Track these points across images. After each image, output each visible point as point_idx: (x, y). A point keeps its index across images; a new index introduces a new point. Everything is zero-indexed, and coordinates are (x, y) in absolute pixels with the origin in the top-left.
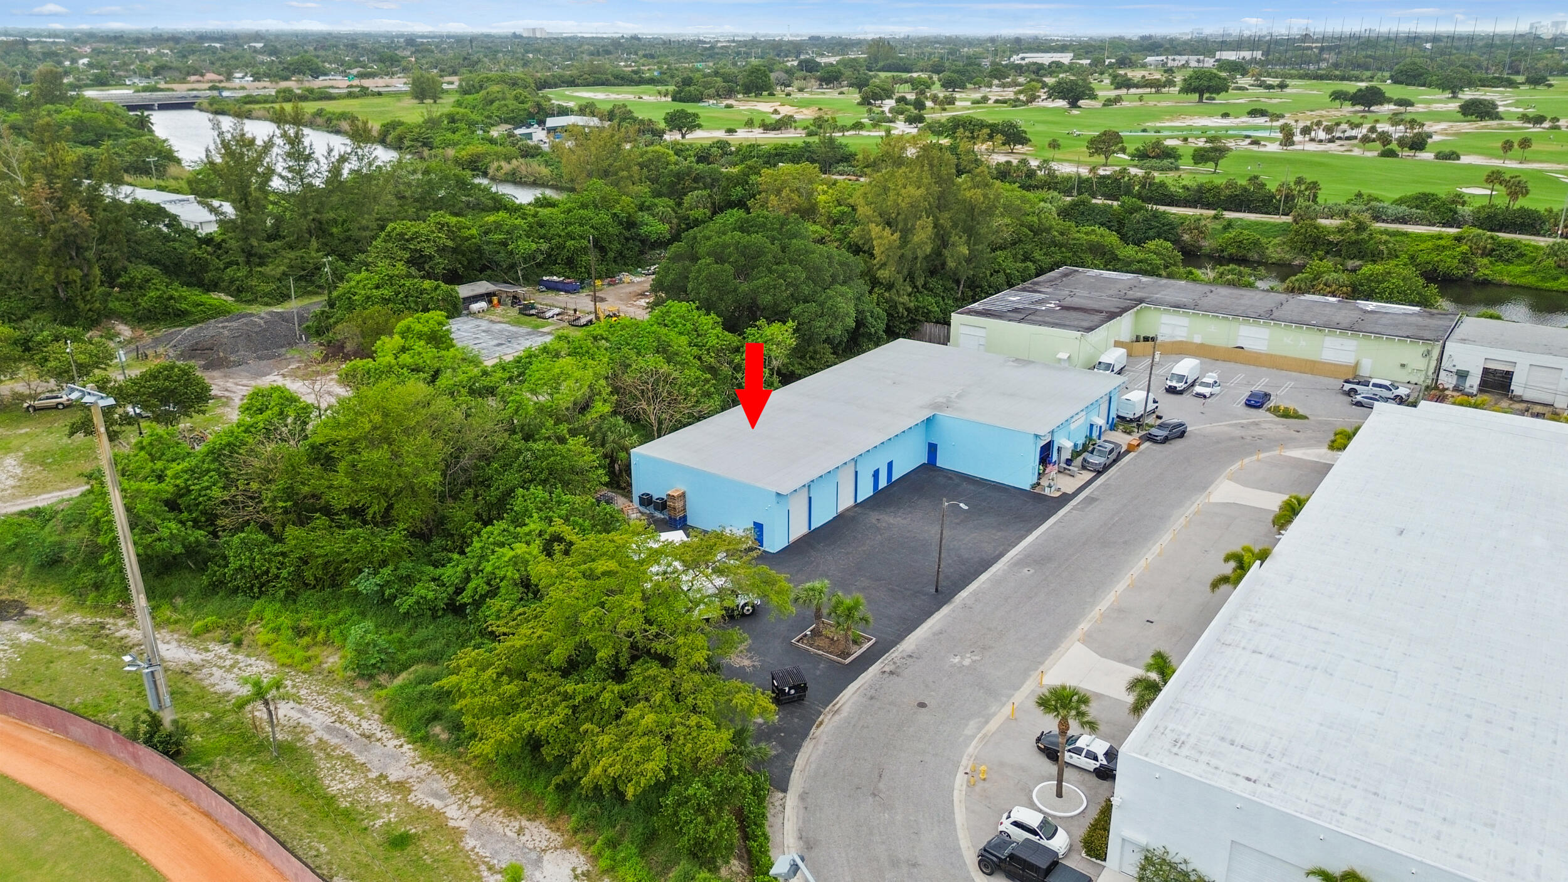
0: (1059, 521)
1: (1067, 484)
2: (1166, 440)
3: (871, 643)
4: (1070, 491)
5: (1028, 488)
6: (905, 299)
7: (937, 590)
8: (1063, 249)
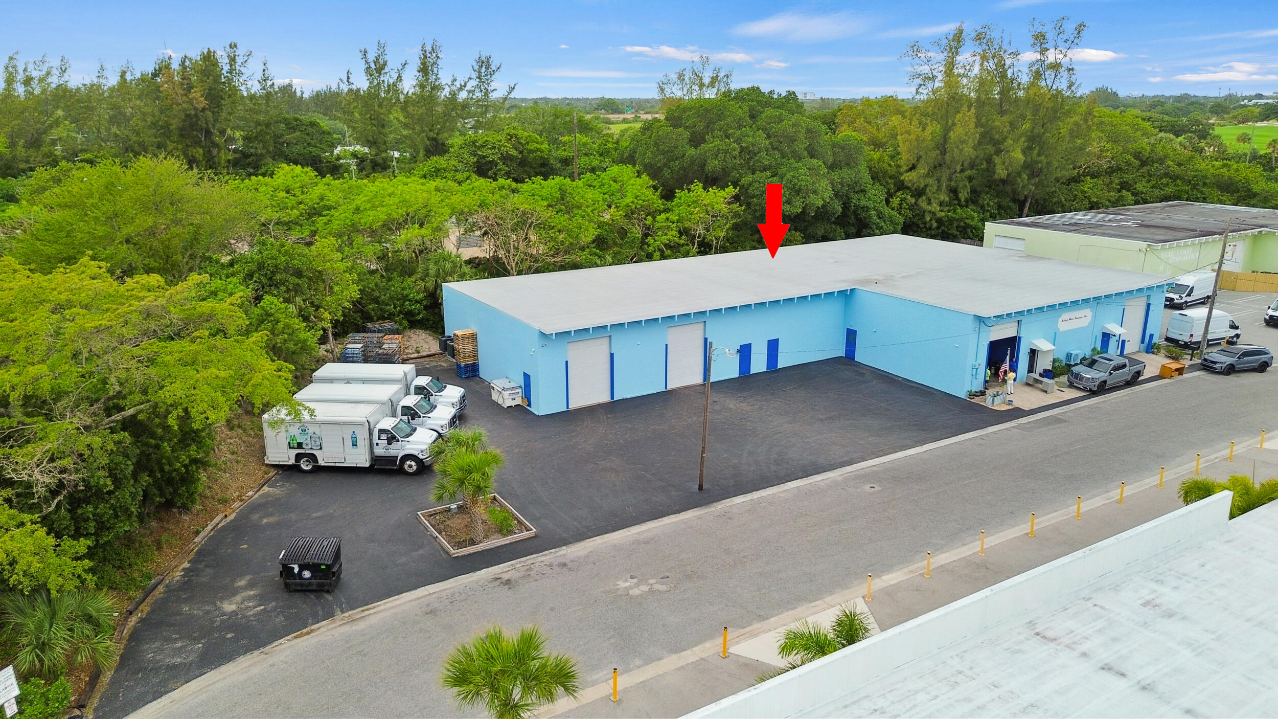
0: (981, 437)
1: (1027, 399)
2: (1230, 370)
3: (525, 535)
4: (1026, 407)
5: (963, 395)
6: (935, 207)
7: (701, 488)
8: (1179, 182)
